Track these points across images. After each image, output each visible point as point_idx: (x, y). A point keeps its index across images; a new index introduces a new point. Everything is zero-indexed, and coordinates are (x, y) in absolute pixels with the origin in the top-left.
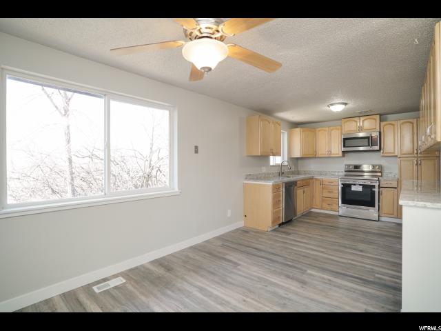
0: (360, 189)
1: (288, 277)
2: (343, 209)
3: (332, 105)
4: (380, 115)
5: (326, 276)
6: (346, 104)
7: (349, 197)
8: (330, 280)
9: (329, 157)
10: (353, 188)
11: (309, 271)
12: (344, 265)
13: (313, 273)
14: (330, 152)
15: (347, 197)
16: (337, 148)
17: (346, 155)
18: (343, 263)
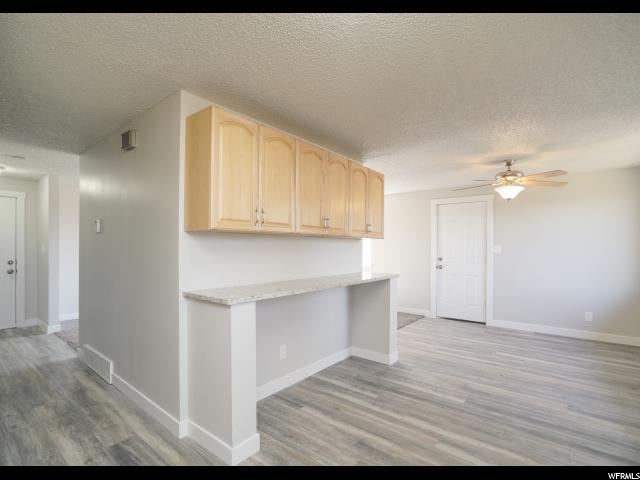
5: (440, 395)
8: (436, 391)
11: (462, 401)
12: (412, 411)
13: (457, 400)
18: (412, 415)
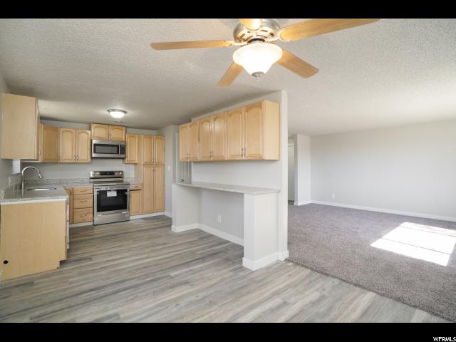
0: (114, 194)
1: (171, 287)
2: (100, 217)
3: (113, 110)
4: (126, 127)
6: (125, 112)
7: (104, 204)
9: (76, 163)
10: (109, 194)
14: (76, 157)
15: (103, 204)
16: (84, 154)
17: (95, 161)
